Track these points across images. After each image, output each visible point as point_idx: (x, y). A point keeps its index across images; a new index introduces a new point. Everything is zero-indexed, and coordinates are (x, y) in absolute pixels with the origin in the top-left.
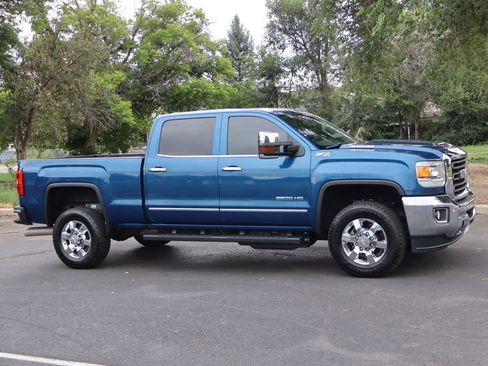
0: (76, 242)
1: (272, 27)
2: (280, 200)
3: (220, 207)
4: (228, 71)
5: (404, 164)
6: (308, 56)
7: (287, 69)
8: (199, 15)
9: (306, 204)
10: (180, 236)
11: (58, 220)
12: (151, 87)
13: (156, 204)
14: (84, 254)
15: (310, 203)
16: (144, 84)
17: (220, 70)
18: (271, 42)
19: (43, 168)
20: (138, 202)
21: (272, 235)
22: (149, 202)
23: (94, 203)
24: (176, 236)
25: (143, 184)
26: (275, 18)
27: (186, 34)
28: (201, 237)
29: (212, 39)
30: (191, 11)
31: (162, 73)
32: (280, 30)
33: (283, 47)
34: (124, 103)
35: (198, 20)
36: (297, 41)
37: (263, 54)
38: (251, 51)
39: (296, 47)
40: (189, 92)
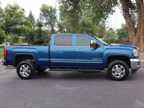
0: (25, 71)
1: (41, 14)
2: (94, 59)
3: (75, 61)
4: (30, 25)
5: (130, 50)
6: (49, 22)
7: (44, 25)
8: (23, 10)
9: (102, 61)
10: (60, 70)
11: (19, 65)
12: (10, 27)
13: (53, 60)
14: (28, 75)
15: (103, 61)
16: (8, 26)
17: (28, 24)
18: (41, 18)
19: (14, 48)
20: (48, 60)
21: (89, 69)
22: (51, 59)
23: (29, 59)
24: (59, 70)
25: (49, 55)
26: (42, 12)
27: (20, 14)
28: (67, 70)
29: (26, 16)
30: (21, 9)
31: (13, 24)
32: (43, 15)
33: (43, 20)
34: (3, 31)
35: (23, 11)
36: (47, 18)
37: (38, 21)
38: (34, 20)
39: (46, 20)
40: (20, 29)
